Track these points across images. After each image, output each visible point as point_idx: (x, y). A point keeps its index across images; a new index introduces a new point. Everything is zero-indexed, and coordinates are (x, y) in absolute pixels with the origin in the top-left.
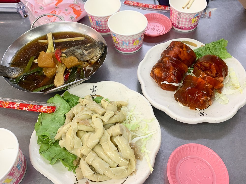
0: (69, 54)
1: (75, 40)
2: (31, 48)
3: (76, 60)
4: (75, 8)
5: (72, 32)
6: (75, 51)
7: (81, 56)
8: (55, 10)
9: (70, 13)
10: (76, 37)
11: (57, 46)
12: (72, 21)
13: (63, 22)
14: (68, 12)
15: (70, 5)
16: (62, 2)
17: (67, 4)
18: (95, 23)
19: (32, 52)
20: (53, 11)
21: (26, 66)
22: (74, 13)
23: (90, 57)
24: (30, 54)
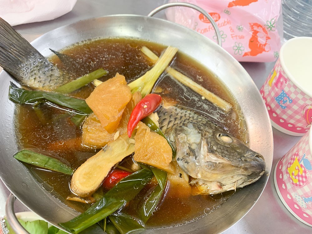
0: (170, 122)
1: (208, 98)
2: (118, 51)
3: (168, 157)
4: (258, 34)
5: (215, 76)
6: (185, 128)
7: (188, 154)
8: (220, 15)
9: (242, 37)
10: (216, 94)
11: (166, 84)
12: (235, 55)
13: (216, 44)
14: (241, 34)
15: (255, 24)
16: (245, 7)
17: (253, 17)
18: (277, 94)
19: (112, 59)
20: (215, 14)
21: (75, 79)
22: (248, 43)
23: (205, 177)
24: (105, 60)
